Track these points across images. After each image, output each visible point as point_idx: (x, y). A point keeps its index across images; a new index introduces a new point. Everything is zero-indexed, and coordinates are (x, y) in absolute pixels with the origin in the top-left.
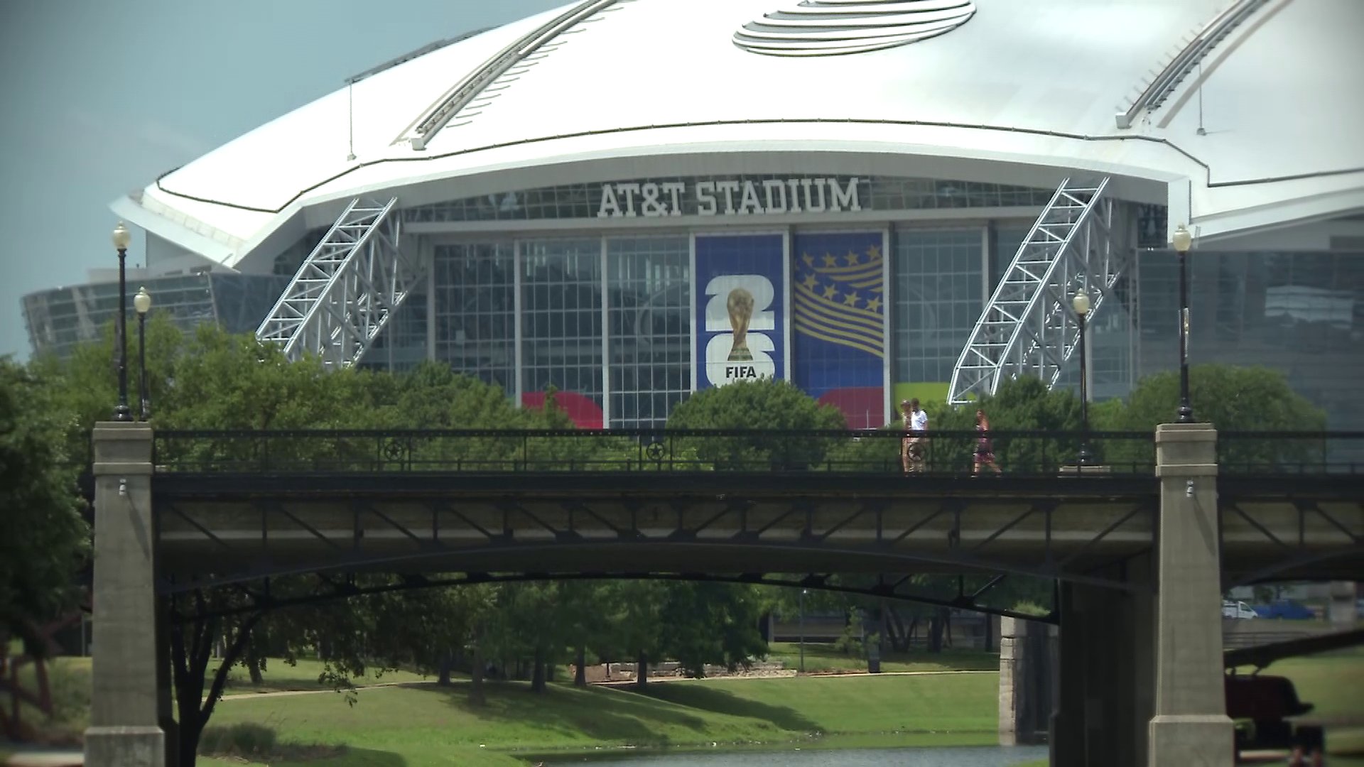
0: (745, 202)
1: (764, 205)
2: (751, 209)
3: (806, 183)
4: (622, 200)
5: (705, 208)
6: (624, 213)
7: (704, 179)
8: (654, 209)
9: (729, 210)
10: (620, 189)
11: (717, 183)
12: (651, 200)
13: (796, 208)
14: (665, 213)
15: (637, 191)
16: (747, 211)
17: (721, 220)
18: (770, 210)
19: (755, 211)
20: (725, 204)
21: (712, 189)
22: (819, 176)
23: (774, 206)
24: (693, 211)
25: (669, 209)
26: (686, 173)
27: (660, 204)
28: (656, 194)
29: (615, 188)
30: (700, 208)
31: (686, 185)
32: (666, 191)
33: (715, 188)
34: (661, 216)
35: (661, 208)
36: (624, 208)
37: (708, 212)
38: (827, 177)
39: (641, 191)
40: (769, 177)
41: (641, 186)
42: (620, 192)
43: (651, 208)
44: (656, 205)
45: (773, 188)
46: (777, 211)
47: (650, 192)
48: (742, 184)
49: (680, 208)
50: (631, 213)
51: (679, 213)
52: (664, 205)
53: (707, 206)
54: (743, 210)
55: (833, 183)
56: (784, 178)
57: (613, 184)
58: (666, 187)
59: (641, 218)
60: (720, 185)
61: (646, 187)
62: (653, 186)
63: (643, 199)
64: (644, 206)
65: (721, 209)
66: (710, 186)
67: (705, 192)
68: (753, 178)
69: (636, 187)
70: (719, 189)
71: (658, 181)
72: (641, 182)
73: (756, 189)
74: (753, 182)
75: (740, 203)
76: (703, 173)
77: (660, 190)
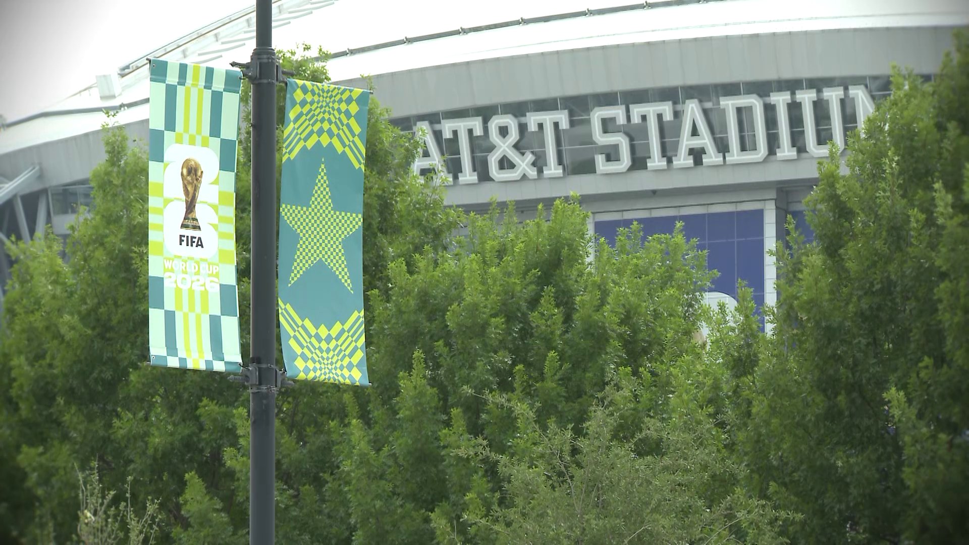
0: (686, 142)
1: (723, 147)
2: (697, 154)
3: (806, 97)
4: (449, 147)
5: (609, 159)
6: (456, 178)
7: (607, 99)
8: (512, 166)
9: (656, 161)
10: (447, 128)
11: (631, 106)
12: (504, 147)
13: (786, 151)
14: (532, 173)
15: (478, 132)
16: (690, 161)
17: (641, 182)
18: (735, 155)
19: (706, 160)
20: (647, 147)
21: (621, 120)
22: (829, 82)
23: (743, 148)
24: (586, 167)
25: (539, 164)
26: (571, 91)
27: (523, 154)
28: (514, 135)
29: (437, 127)
30: (600, 159)
31: (571, 114)
32: (533, 127)
33: (629, 118)
34: (524, 177)
35: (524, 164)
36: (455, 168)
37: (613, 167)
38: (845, 83)
39: (486, 129)
40: (731, 89)
41: (485, 122)
42: (447, 135)
43: (505, 164)
44: (514, 156)
45: (739, 110)
46: (749, 157)
47: (504, 131)
48: (679, 107)
49: (560, 162)
50: (468, 176)
51: (559, 171)
52: (530, 157)
53: (612, 155)
54: (683, 160)
55: (859, 94)
56: (762, 89)
57: (433, 118)
58: (533, 120)
59: (487, 185)
60: (637, 111)
61: (496, 122)
62: (510, 122)
63: (491, 148)
64: (493, 160)
65: (639, 163)
66: (617, 112)
67: (608, 125)
68: (700, 92)
69: (476, 124)
70: (636, 119)
71: (518, 109)
72: (486, 113)
73: (706, 112)
74: (701, 101)
75: (676, 146)
76: (602, 87)
77: (522, 128)
